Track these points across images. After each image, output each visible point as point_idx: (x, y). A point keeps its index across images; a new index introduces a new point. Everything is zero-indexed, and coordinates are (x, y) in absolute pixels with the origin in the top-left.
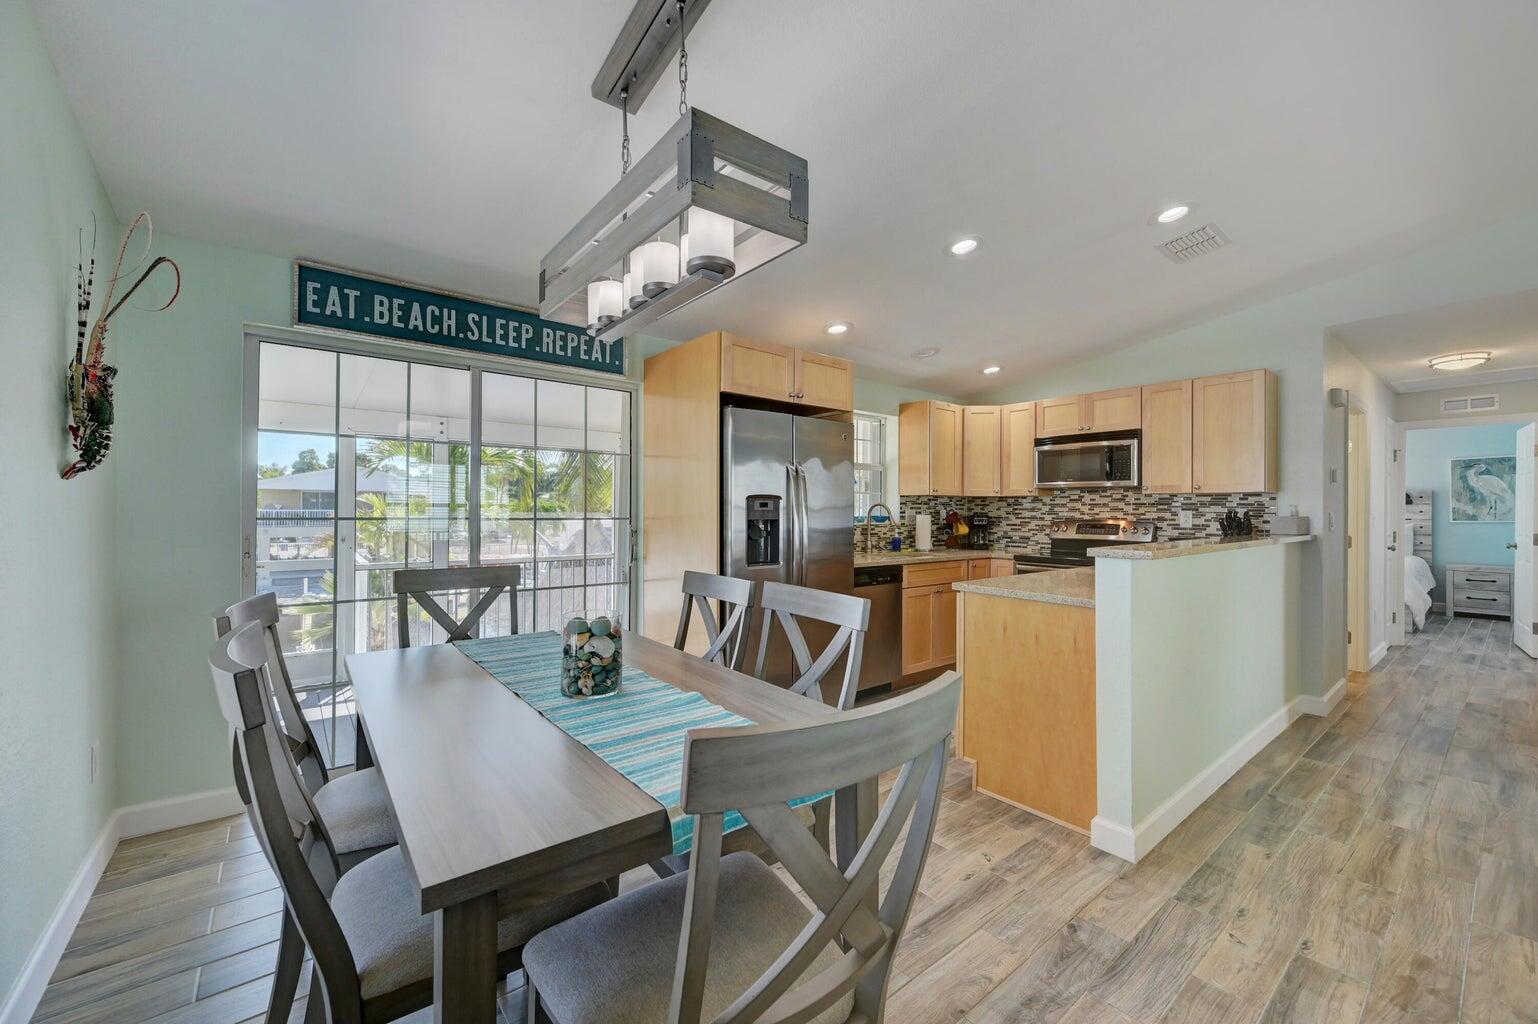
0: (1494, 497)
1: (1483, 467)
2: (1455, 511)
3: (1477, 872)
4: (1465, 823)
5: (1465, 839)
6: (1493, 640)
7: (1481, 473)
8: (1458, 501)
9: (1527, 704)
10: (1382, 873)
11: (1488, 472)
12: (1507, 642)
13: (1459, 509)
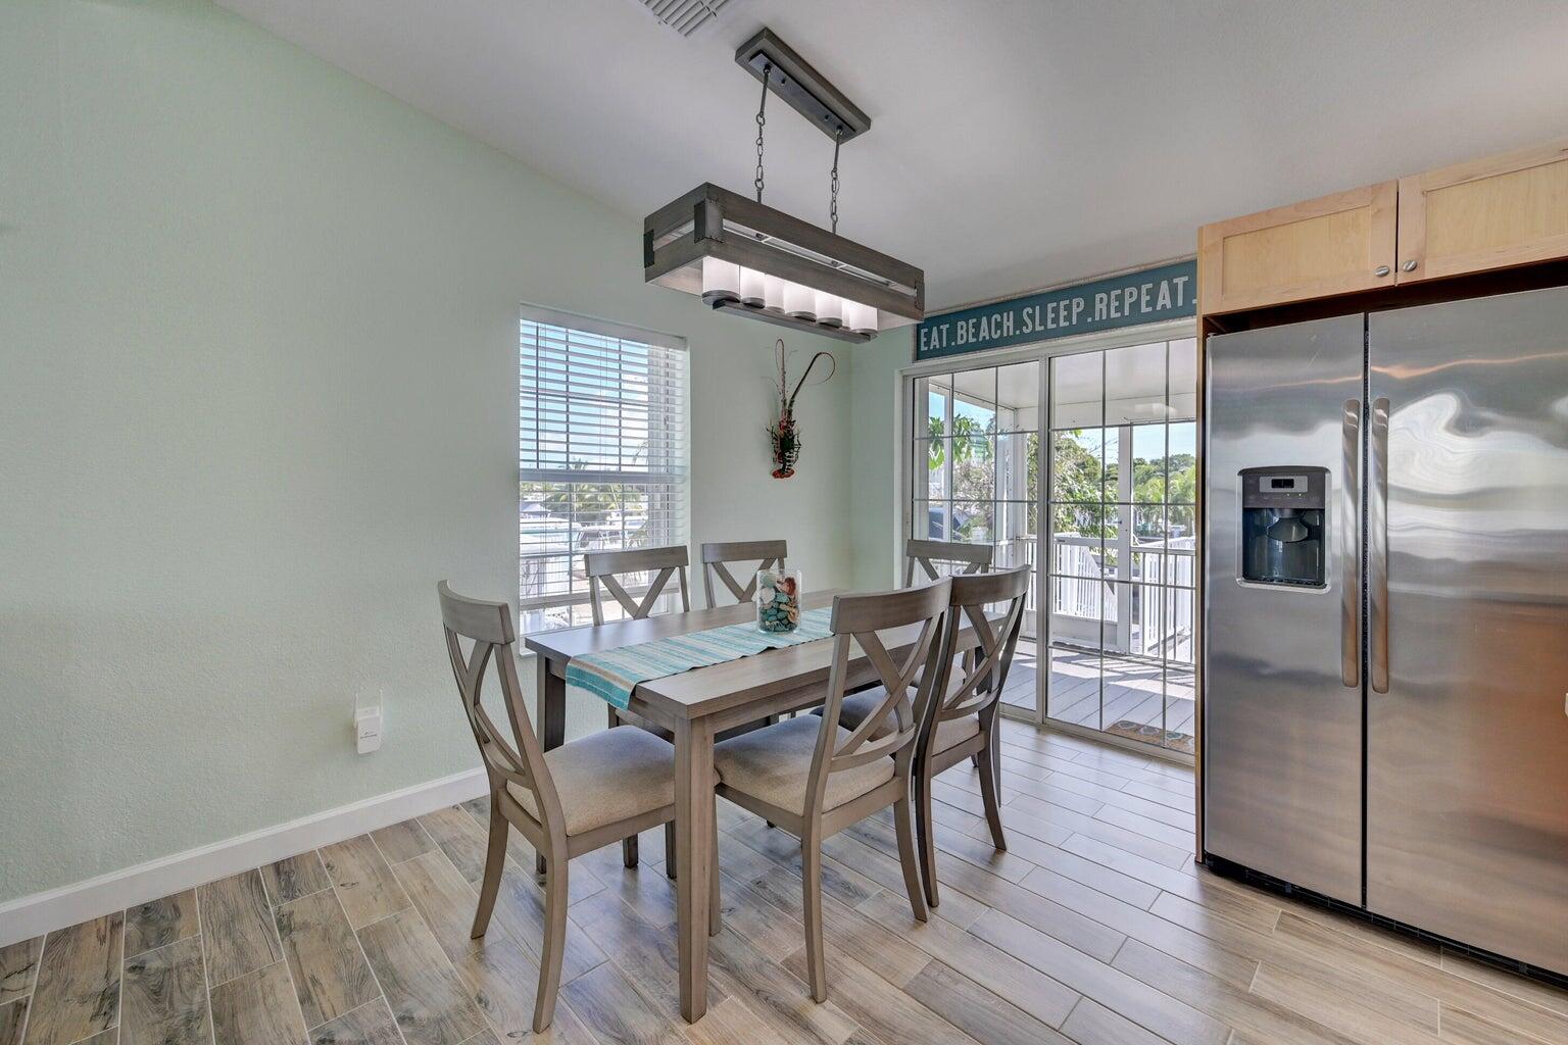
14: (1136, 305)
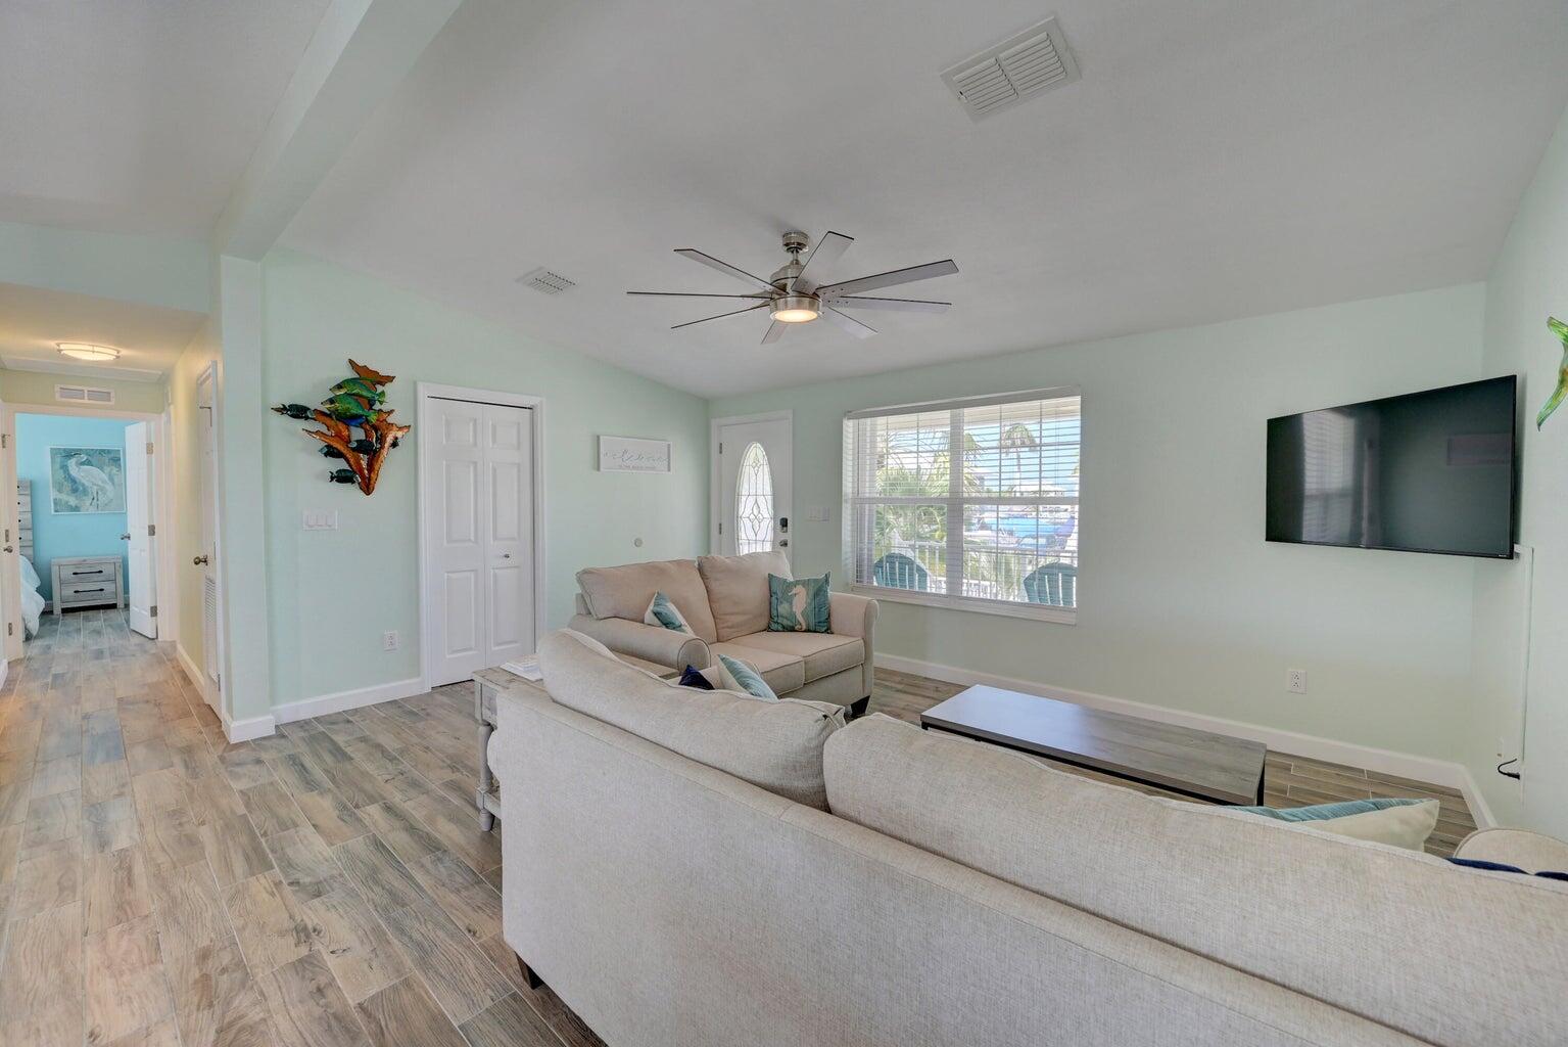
0: (95, 487)
1: (84, 457)
2: (56, 502)
3: (203, 848)
4: (173, 811)
5: (180, 824)
6: (110, 630)
7: (83, 464)
8: (60, 491)
9: (166, 681)
10: (129, 903)
11: (88, 463)
12: (126, 628)
13: (61, 500)
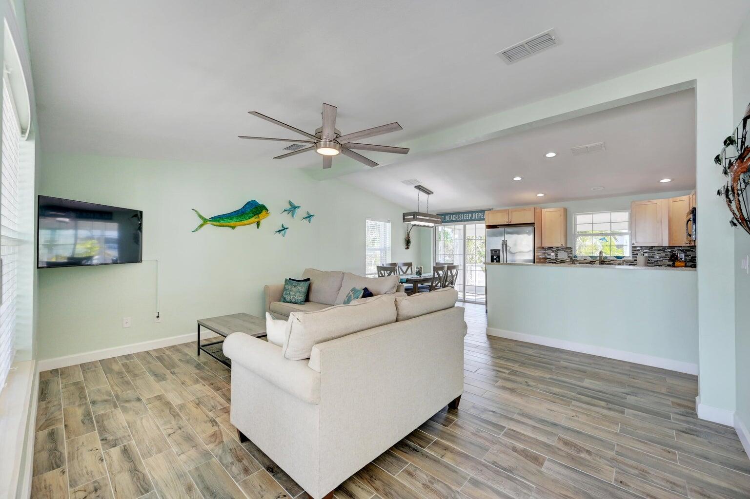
14: (480, 217)
